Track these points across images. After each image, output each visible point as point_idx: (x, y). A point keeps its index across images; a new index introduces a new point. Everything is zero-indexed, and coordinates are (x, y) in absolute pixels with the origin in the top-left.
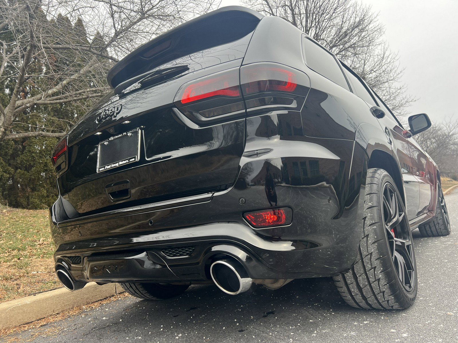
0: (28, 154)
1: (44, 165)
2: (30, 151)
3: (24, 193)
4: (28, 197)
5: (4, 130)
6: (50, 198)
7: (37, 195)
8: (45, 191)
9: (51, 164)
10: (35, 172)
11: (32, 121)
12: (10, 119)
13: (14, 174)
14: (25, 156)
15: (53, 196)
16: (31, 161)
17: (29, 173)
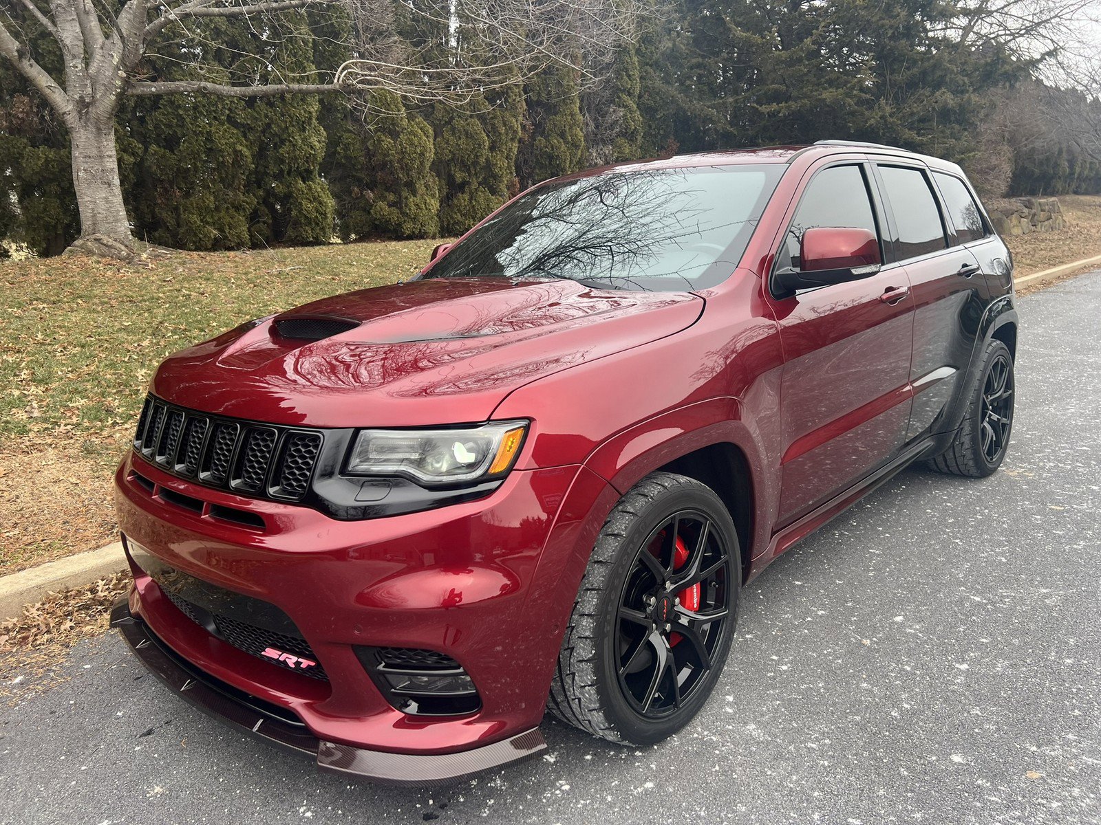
0: (170, 110)
1: (206, 139)
2: (172, 103)
3: (168, 199)
4: (176, 209)
5: (125, 75)
6: (223, 213)
7: (195, 205)
8: (212, 198)
9: (219, 137)
10: (189, 154)
11: (171, 28)
12: (137, 50)
13: (145, 154)
14: (164, 114)
15: (228, 208)
16: (177, 125)
17: (175, 154)
